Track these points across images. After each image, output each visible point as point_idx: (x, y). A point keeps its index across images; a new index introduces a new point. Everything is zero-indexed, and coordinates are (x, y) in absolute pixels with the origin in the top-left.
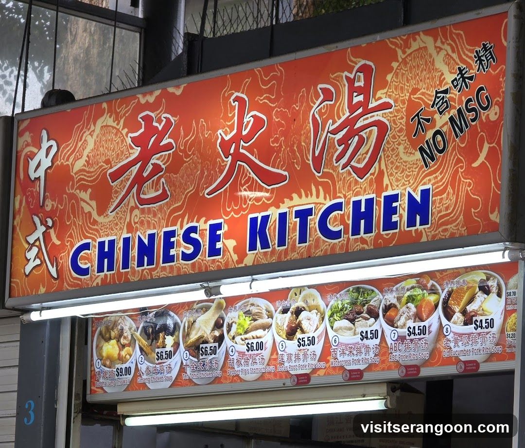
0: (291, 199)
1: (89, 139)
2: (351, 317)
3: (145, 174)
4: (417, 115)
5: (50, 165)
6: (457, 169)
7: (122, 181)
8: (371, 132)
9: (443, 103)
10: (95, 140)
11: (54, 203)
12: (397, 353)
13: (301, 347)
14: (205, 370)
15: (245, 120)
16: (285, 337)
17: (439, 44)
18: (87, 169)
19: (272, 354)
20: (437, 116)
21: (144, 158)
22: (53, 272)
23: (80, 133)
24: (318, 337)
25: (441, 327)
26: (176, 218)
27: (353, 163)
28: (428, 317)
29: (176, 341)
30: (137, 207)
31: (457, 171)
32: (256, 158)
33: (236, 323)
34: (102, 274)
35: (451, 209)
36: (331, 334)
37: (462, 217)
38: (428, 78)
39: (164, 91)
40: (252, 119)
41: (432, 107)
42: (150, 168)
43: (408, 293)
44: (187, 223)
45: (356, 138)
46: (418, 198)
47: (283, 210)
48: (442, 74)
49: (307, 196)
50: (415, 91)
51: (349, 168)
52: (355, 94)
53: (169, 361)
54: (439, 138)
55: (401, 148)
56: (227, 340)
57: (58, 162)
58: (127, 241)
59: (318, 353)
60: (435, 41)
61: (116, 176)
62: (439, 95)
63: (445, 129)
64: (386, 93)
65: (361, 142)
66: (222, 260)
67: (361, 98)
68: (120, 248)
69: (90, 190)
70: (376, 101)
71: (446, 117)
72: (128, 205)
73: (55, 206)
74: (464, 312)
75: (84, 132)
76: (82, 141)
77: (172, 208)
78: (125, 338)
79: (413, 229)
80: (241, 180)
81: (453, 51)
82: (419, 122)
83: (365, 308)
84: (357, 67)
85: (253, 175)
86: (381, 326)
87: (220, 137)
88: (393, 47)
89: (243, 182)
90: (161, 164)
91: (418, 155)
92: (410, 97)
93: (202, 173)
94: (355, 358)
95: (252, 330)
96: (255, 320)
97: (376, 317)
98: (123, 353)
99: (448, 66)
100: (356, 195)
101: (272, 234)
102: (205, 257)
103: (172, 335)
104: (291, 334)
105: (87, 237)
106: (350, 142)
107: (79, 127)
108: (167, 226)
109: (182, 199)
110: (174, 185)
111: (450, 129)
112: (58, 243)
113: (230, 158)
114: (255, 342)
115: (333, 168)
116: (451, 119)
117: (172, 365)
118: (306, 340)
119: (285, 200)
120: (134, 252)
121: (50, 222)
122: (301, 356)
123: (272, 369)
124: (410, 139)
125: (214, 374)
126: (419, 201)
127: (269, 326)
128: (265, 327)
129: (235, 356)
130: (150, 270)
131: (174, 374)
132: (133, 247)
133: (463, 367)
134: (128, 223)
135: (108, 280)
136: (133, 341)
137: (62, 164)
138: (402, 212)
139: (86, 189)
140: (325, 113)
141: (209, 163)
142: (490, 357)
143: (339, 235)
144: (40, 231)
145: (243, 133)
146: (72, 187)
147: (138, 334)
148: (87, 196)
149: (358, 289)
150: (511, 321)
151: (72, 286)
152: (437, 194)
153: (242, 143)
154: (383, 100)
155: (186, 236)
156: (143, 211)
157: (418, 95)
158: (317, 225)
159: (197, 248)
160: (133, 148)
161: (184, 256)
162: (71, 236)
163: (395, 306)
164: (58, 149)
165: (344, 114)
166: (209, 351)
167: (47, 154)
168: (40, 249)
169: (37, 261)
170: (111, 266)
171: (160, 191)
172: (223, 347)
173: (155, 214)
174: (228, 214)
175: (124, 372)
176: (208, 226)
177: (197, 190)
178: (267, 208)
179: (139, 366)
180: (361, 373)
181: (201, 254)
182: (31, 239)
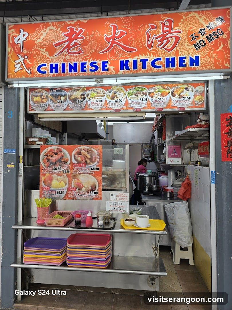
0: (139, 56)
1: (44, 33)
2: (136, 95)
3: (71, 45)
4: (192, 35)
5: (25, 40)
7: (60, 47)
8: (172, 39)
9: (203, 32)
10: (47, 34)
12: (154, 105)
13: (117, 102)
14: (78, 106)
15: (117, 32)
16: (110, 99)
17: (200, 15)
18: (44, 42)
19: (105, 103)
20: (201, 36)
21: (71, 40)
22: (29, 72)
23: (39, 31)
24: (123, 99)
25: (171, 98)
26: (87, 59)
27: (165, 47)
28: (166, 96)
29: (66, 98)
30: (68, 55)
31: (210, 52)
32: (122, 43)
33: (90, 94)
34: (52, 74)
35: (208, 62)
36: (128, 99)
37: (213, 64)
38: (197, 25)
39: (79, 21)
40: (120, 32)
41: (199, 33)
42: (73, 44)
43: (158, 89)
44: (92, 61)
45: (166, 40)
46: (194, 58)
47: (135, 59)
48: (202, 24)
49: (145, 55)
51: (163, 48)
52: (165, 28)
53: (63, 103)
54: (202, 42)
55: (186, 44)
56: (87, 99)
57: (29, 39)
58: (63, 65)
59: (123, 104)
61: (57, 45)
62: (201, 30)
63: (204, 40)
64: (179, 28)
65: (168, 42)
66: (108, 72)
67: (168, 29)
68: (60, 66)
69: (45, 49)
70: (174, 30)
71: (205, 36)
72: (64, 54)
73: (28, 52)
74: (179, 95)
75: (41, 31)
76: (40, 34)
77: (84, 56)
78: (44, 96)
79: (192, 67)
81: (207, 18)
82: (193, 37)
83: (142, 93)
84: (165, 20)
85: (120, 48)
86: (148, 97)
87: (105, 36)
88: (181, 15)
89: (116, 50)
90: (79, 43)
91: (194, 46)
92: (189, 31)
93: (98, 46)
94: (138, 105)
95: (97, 97)
96: (98, 94)
97: (146, 95)
98: (43, 100)
99: (205, 22)
100: (167, 56)
101: (130, 65)
102: (101, 71)
103: (64, 97)
104: (112, 98)
105: (44, 62)
106: (163, 41)
107: (38, 29)
108: (82, 61)
109: (89, 53)
110: (85, 49)
111: (206, 40)
112: (30, 63)
113: (110, 43)
114: (98, 100)
115: (157, 48)
116: (207, 37)
117: (64, 105)
118: (119, 100)
119: (136, 56)
120: (67, 68)
121: (26, 57)
122: (117, 104)
123: (105, 107)
124: (189, 42)
125: (82, 108)
126: (194, 59)
127: (104, 96)
128: (102, 96)
129: (90, 103)
130: (75, 74)
131: (65, 107)
132: (67, 66)
133: (179, 109)
134: (64, 59)
135: (55, 75)
136: (47, 97)
137: (31, 40)
138: (187, 62)
139: (43, 48)
140: (152, 32)
141: (101, 44)
142: (189, 107)
143: (160, 67)
144: (21, 59)
145: (116, 36)
146: (37, 47)
147: (49, 95)
148: (44, 50)
149: (139, 88)
150: (197, 98)
151: (38, 76)
152: (202, 58)
153: (115, 39)
154: (178, 30)
155: (92, 64)
156: (71, 56)
157: (192, 29)
158: (150, 64)
159: (97, 68)
160: (65, 37)
161: (91, 70)
162: (37, 61)
163: (153, 93)
164: (29, 35)
165: (160, 33)
166: (79, 102)
167: (23, 36)
168: (22, 65)
169: (21, 68)
170: (56, 71)
171: (79, 51)
172: (85, 101)
173: (76, 57)
174: (110, 59)
175: (44, 106)
176: (101, 62)
177: (96, 51)
178: (128, 58)
179: (50, 104)
180: (140, 109)
181: (99, 70)
182: (17, 61)
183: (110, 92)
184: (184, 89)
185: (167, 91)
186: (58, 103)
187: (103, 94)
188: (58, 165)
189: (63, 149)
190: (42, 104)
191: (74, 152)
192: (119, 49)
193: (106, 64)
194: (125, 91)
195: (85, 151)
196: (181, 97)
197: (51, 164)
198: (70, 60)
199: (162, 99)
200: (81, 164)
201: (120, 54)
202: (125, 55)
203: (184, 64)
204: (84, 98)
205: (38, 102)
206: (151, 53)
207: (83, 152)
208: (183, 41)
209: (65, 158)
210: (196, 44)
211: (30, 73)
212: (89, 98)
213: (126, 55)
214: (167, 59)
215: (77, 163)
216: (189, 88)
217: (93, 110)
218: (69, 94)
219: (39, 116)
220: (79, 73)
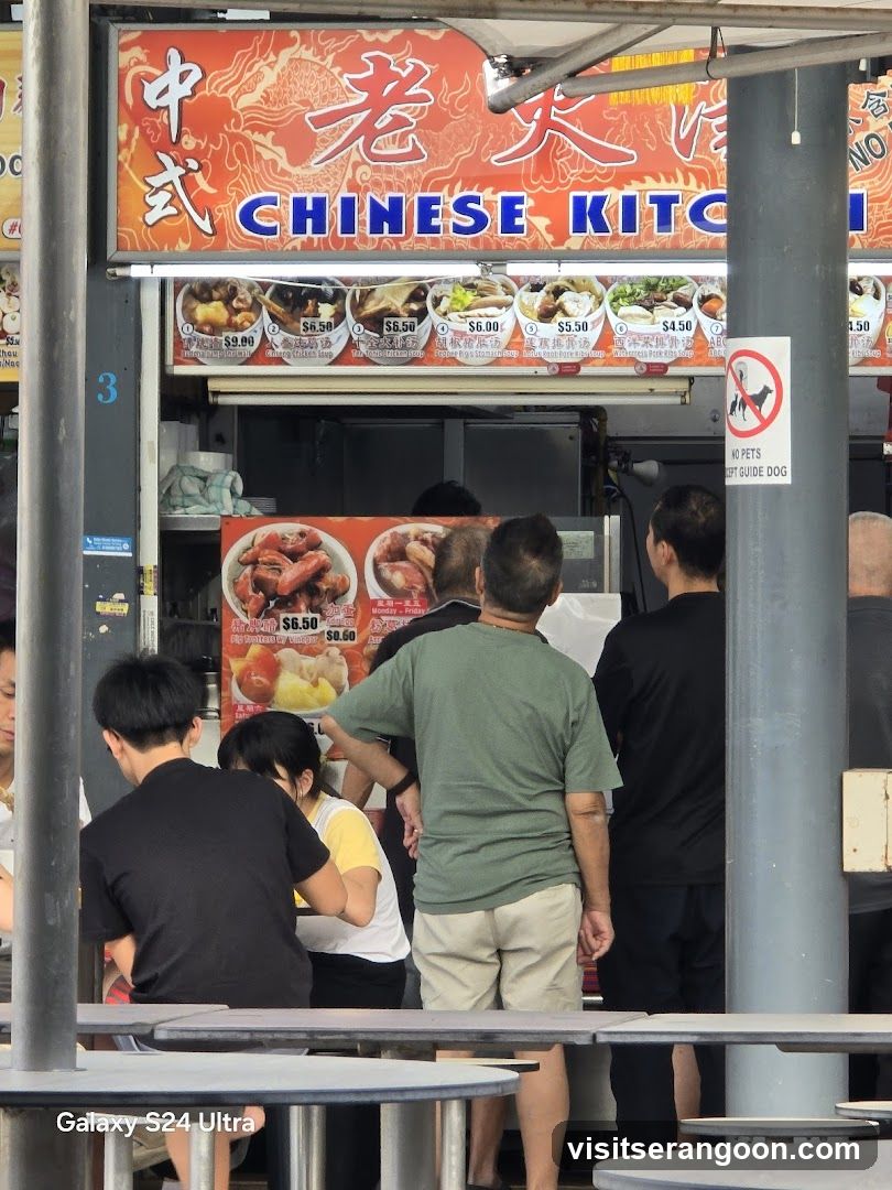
0: (643, 181)
1: (266, 71)
2: (648, 304)
3: (378, 126)
5: (190, 93)
7: (335, 129)
9: (878, 106)
10: (279, 75)
11: (200, 141)
12: (722, 349)
13: (565, 332)
14: (393, 348)
16: (535, 318)
18: (265, 107)
19: (514, 336)
20: (870, 119)
21: (377, 105)
22: (205, 225)
23: (248, 61)
24: (593, 323)
26: (444, 182)
29: (339, 310)
30: (365, 163)
32: (579, 128)
33: (448, 297)
34: (302, 237)
36: (613, 320)
39: (410, 32)
41: (864, 107)
42: (386, 119)
44: (462, 190)
47: (629, 191)
49: (668, 180)
53: (326, 334)
54: (874, 142)
56: (433, 316)
57: (206, 92)
58: (348, 204)
59: (593, 342)
61: (320, 121)
62: (871, 97)
63: (881, 134)
66: (527, 240)
68: (335, 209)
69: (271, 134)
71: (884, 122)
72: (348, 158)
73: (203, 145)
75: (256, 61)
76: (252, 73)
77: (432, 170)
78: (240, 300)
80: (555, 150)
83: (670, 296)
85: (574, 147)
86: (696, 317)
89: (558, 154)
90: (408, 117)
93: (484, 137)
94: (653, 349)
95: (477, 307)
96: (482, 296)
97: (688, 306)
98: (238, 319)
101: (612, 217)
102: (496, 232)
103: (332, 302)
104: (546, 316)
105: (267, 189)
107: (245, 54)
108: (424, 191)
109: (449, 161)
110: (434, 144)
111: (890, 134)
112: (212, 191)
113: (534, 124)
114: (484, 321)
115: (714, 156)
116: (891, 125)
117: (333, 340)
118: (573, 324)
119: (632, 182)
120: (363, 216)
121: (193, 164)
122: (564, 341)
123: (514, 353)
125: (412, 354)
127: (509, 305)
128: (499, 306)
129: (449, 336)
130: (395, 240)
131: (336, 350)
132: (361, 209)
134: (349, 180)
135: (315, 244)
136: (256, 305)
137: (213, 96)
139: (264, 131)
141: (496, 126)
142: (863, 363)
143: (723, 229)
144: (174, 173)
145: (556, 98)
146: (237, 125)
147: (267, 297)
148: (267, 139)
151: (244, 246)
152: (874, 201)
153: (554, 109)
155: (461, 206)
156: (376, 169)
158: (687, 214)
159: (481, 221)
160: (354, 92)
161: (458, 229)
162: (237, 184)
163: (718, 297)
164: (204, 75)
166: (401, 327)
167: (182, 77)
168: (175, 195)
169: (173, 211)
170: (319, 228)
171: (409, 149)
172: (426, 323)
173: (400, 175)
174: (534, 187)
175: (239, 342)
176: (498, 197)
177: (477, 154)
178: (602, 187)
179: (269, 337)
180: (665, 367)
181: (489, 230)
182: (156, 181)
186: (304, 333)
187: (501, 297)
188: (303, 607)
189: (325, 537)
190: (231, 335)
191: (374, 550)
192: (569, 151)
193: (517, 207)
194: (599, 288)
195: (424, 542)
197: (272, 603)
198: (377, 184)
200: (407, 603)
202: (591, 176)
204: (423, 314)
205: (215, 329)
206: (690, 174)
207: (414, 547)
209: (331, 576)
210: (856, 147)
211: (210, 232)
212: (445, 314)
213: (596, 177)
215: (386, 596)
216: (862, 285)
217: (459, 364)
218: (354, 295)
219: (212, 385)
220: (412, 236)
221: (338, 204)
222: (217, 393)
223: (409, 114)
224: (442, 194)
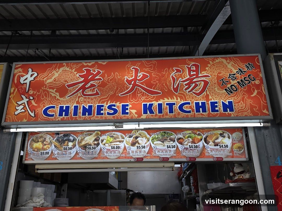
0: (164, 99)
1: (56, 73)
2: (162, 140)
3: (86, 87)
4: (222, 80)
5: (33, 79)
6: (244, 96)
7: (74, 88)
8: (201, 83)
9: (233, 78)
10: (59, 74)
11: (34, 92)
12: (185, 153)
13: (139, 149)
14: (89, 154)
15: (139, 75)
16: (130, 145)
17: (228, 61)
18: (54, 83)
19: (124, 150)
20: (231, 81)
21: (86, 81)
22: (32, 114)
23: (50, 71)
24: (147, 146)
25: (204, 146)
26: (105, 101)
27: (193, 91)
28: (198, 143)
29: (74, 144)
30: (82, 96)
31: (244, 97)
32: (145, 86)
33: (105, 140)
34: (61, 117)
35: (244, 108)
36: (153, 145)
37: (249, 110)
38: (225, 70)
39: (96, 63)
40: (142, 75)
42: (89, 85)
43: (188, 135)
44: (110, 103)
45: (194, 84)
47: (160, 102)
48: (231, 70)
49: (172, 99)
50: (220, 73)
51: (191, 92)
52: (191, 72)
53: (70, 151)
54: (233, 87)
55: (216, 89)
56: (101, 145)
57: (38, 79)
58: (76, 108)
59: (147, 151)
60: (227, 60)
61: (69, 86)
62: (231, 75)
63: (236, 85)
65: (196, 85)
66: (129, 116)
67: (195, 73)
68: (72, 109)
69: (55, 89)
70: (202, 74)
71: (236, 81)
72: (77, 95)
73: (35, 93)
74: (214, 142)
75: (53, 71)
76: (51, 74)
77: (101, 98)
78: (46, 142)
79: (226, 112)
81: (235, 64)
82: (223, 82)
83: (169, 138)
84: (191, 64)
85: (143, 91)
86: (176, 144)
87: (126, 79)
88: (208, 60)
89: (138, 93)
91: (225, 91)
92: (218, 75)
93: (117, 88)
94: (164, 153)
95: (114, 142)
96: (115, 139)
97: (174, 141)
98: (45, 147)
99: (234, 67)
100: (196, 101)
101: (155, 109)
102: (120, 114)
103: (72, 142)
104: (133, 144)
105: (52, 104)
106: (191, 85)
107: (50, 69)
108: (99, 103)
109: (107, 96)
110: (102, 91)
111: (238, 85)
112: (36, 105)
113: (131, 85)
114: (115, 146)
115: (184, 92)
116: (238, 82)
117: (72, 152)
118: (141, 147)
119: (161, 100)
120: (80, 111)
121: (31, 98)
122: (138, 152)
123: (124, 155)
124: (220, 86)
125: (94, 156)
126: (228, 104)
127: (123, 141)
128: (120, 142)
129: (105, 151)
130: (90, 117)
131: (72, 155)
132: (80, 109)
133: (216, 159)
134: (77, 101)
135: (65, 119)
136: (51, 143)
137: (40, 80)
138: (220, 107)
139: (53, 89)
140: (178, 76)
141: (121, 86)
142: (228, 157)
143: (189, 112)
144: (25, 100)
145: (138, 78)
146: (45, 88)
147: (54, 141)
148: (54, 91)
149: (165, 132)
150: (235, 146)
151: (43, 120)
152: (236, 103)
153: (137, 81)
154: (205, 74)
155: (110, 107)
156: (85, 98)
157: (221, 74)
158: (178, 108)
159: (116, 111)
160: (80, 78)
161: (108, 114)
162: (44, 103)
163: (182, 138)
164: (38, 75)
165: (187, 77)
166: (91, 148)
167: (31, 76)
169: (23, 111)
170: (66, 115)
171: (95, 92)
172: (99, 147)
173: (92, 99)
174: (131, 102)
175: (45, 154)
176: (121, 105)
177: (115, 94)
178: (152, 101)
179: (53, 152)
180: (168, 158)
181: (118, 114)
182: (20, 103)
183: (130, 137)
184: (219, 136)
185: (199, 137)
186: (64, 151)
187: (121, 139)
190: (43, 151)
192: (142, 92)
193: (127, 107)
194: (148, 136)
196: (216, 145)
198: (85, 102)
199: (193, 147)
201: (143, 97)
202: (149, 98)
203: (216, 109)
204: (98, 144)
205: (38, 150)
206: (178, 97)
208: (212, 85)
210: (228, 88)
211: (34, 116)
212: (104, 144)
213: (150, 98)
214: (197, 104)
216: (224, 134)
217: (108, 158)
218: (79, 139)
219: (37, 167)
220: (95, 116)
221: (73, 107)
222: (38, 169)
223: (96, 83)
224: (104, 104)
